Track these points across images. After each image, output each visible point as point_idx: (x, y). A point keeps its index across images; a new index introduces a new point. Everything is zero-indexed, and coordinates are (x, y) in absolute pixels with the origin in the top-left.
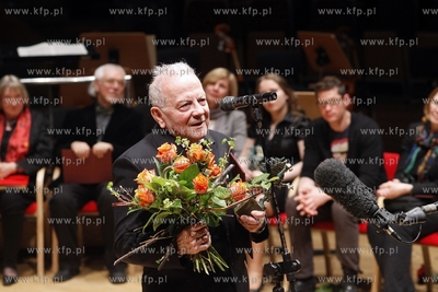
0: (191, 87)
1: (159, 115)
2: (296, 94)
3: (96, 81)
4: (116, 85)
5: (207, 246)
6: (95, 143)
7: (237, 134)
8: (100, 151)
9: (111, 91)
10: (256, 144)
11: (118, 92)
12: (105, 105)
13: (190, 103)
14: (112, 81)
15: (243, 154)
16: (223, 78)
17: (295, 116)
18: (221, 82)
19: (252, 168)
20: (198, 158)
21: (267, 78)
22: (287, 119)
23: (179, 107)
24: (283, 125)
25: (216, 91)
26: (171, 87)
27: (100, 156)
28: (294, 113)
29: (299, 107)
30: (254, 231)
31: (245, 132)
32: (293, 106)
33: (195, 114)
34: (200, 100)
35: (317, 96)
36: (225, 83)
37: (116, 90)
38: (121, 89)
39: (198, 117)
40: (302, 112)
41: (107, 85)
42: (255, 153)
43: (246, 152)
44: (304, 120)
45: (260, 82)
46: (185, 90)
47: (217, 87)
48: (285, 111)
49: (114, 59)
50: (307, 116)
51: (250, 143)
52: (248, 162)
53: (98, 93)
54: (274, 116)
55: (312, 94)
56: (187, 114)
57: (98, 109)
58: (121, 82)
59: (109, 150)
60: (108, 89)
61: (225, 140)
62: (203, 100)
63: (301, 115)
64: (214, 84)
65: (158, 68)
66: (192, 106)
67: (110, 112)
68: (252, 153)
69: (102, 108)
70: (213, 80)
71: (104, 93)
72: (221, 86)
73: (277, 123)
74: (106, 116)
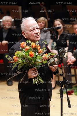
0: (34, 24)
1: (25, 34)
2: (66, 25)
3: (3, 21)
4: (9, 22)
5: (36, 75)
6: (3, 41)
7: (47, 38)
8: (4, 44)
9: (8, 24)
10: (53, 41)
11: (10, 25)
12: (6, 29)
13: (34, 29)
14: (8, 21)
15: (49, 44)
16: (43, 21)
17: (66, 32)
18: (43, 22)
19: (52, 49)
20: (34, 47)
21: (57, 21)
22: (63, 33)
23: (30, 31)
24: (62, 35)
25: (41, 25)
26: (28, 24)
27: (4, 45)
28: (65, 31)
29: (67, 30)
30: (54, 71)
31: (50, 38)
32: (65, 29)
33: (36, 33)
34: (37, 29)
35: (73, 26)
36: (44, 22)
37: (9, 24)
38: (11, 24)
39: (37, 34)
40: (68, 31)
41: (6, 22)
42: (53, 44)
43: (50, 44)
44: (68, 34)
45: (55, 22)
46: (32, 25)
47: (41, 23)
48: (63, 31)
49: (8, 14)
50: (69, 32)
51: (51, 41)
52: (51, 47)
53: (3, 25)
54: (59, 33)
55: (71, 25)
56: (33, 33)
57: (3, 30)
58: (11, 22)
59: (7, 43)
60: (6, 24)
61: (43, 41)
62: (38, 28)
63: (68, 32)
64: (40, 22)
65: (23, 19)
66: (35, 31)
67: (7, 31)
68: (52, 44)
69: (5, 30)
70: (40, 21)
71: (5, 25)
72: (43, 23)
73: (60, 35)
74: (6, 32)
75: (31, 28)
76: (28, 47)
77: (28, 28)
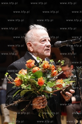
13: (45, 40)
33: (47, 45)
75: (41, 38)
76: (36, 68)
77: (37, 38)
